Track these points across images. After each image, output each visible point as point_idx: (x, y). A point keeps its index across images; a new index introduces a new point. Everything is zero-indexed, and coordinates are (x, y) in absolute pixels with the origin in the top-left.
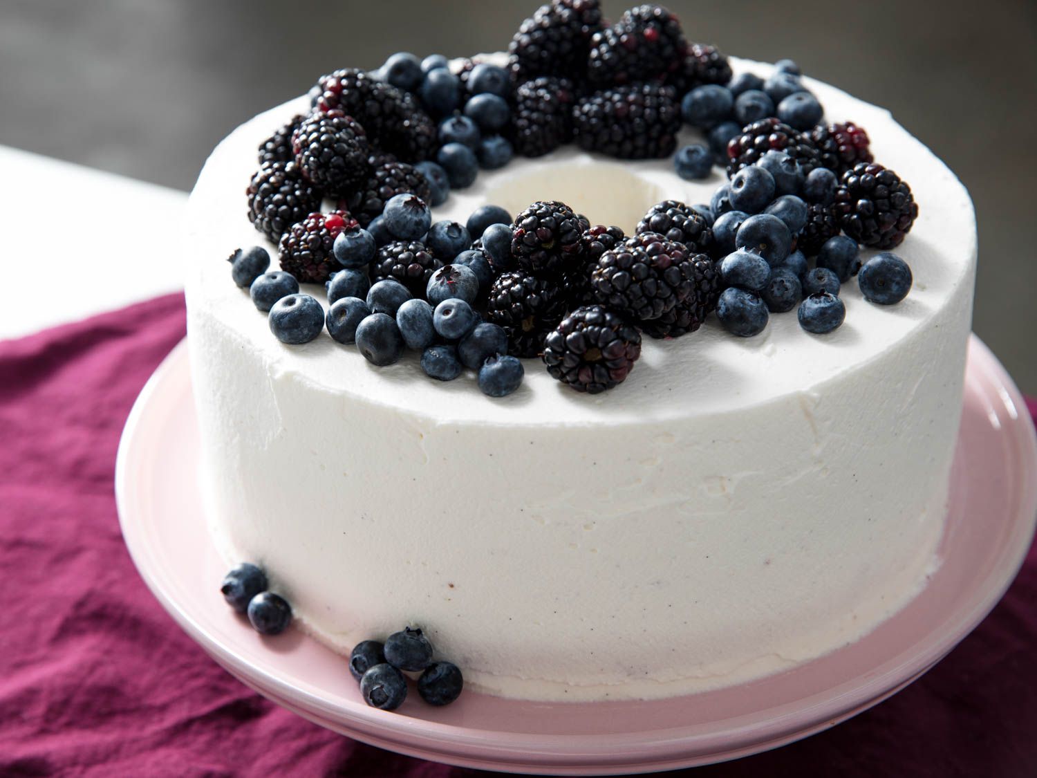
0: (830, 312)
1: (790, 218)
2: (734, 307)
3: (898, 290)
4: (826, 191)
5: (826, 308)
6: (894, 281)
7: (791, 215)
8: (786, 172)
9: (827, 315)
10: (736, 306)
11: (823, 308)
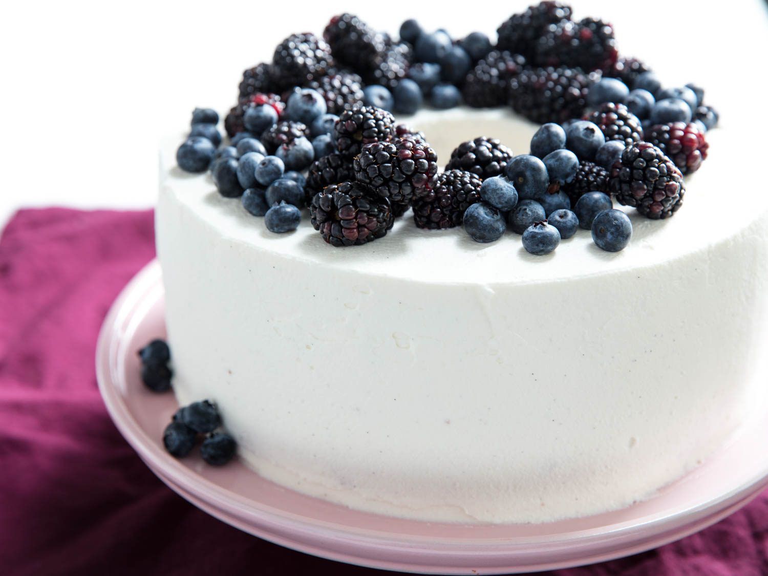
0: (539, 236)
1: (554, 165)
2: (471, 214)
3: (611, 239)
4: (610, 158)
5: (538, 233)
6: (609, 231)
7: (556, 163)
8: (583, 137)
9: (536, 239)
10: (473, 214)
11: (535, 232)
